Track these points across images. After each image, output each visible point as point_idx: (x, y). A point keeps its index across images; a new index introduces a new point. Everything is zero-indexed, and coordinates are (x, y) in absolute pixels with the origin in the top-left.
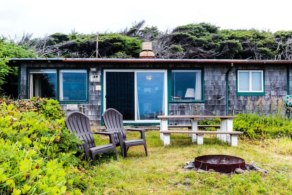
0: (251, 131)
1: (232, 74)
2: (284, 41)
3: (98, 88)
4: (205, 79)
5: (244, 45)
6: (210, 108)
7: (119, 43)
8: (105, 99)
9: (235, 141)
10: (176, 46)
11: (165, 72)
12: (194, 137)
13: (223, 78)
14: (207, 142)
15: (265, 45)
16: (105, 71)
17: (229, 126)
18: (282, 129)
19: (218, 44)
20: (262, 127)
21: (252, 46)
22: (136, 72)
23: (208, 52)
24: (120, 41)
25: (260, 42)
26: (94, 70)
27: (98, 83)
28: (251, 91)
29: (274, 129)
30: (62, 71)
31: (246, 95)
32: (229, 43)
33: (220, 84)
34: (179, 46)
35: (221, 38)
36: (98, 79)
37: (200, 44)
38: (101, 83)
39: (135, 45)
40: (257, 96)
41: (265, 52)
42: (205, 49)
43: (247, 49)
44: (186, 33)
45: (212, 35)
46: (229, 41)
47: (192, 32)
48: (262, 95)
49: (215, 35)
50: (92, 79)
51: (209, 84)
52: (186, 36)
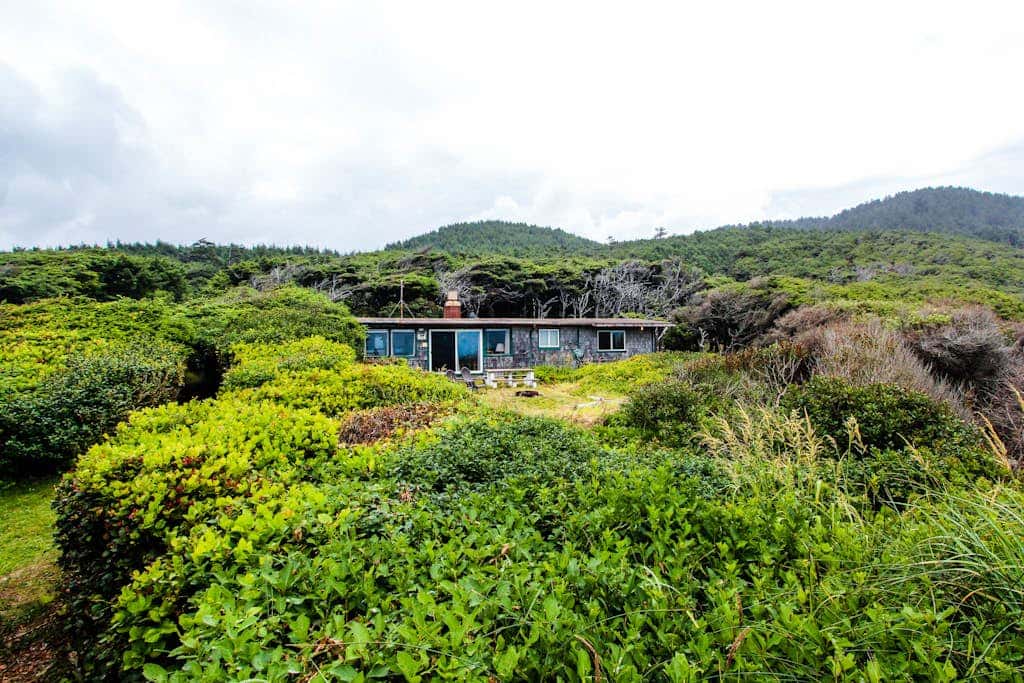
0: (547, 378)
1: (534, 332)
2: (593, 275)
3: (425, 345)
4: (513, 336)
5: (549, 284)
6: (517, 361)
7: (418, 288)
8: (430, 355)
9: (535, 384)
10: (477, 288)
11: (481, 331)
12: (510, 383)
13: (527, 336)
14: (518, 386)
15: (572, 283)
16: (430, 331)
17: (531, 376)
18: (567, 376)
19: (521, 284)
20: (555, 376)
21: (558, 285)
22: (457, 331)
23: (511, 293)
24: (418, 284)
25: (567, 279)
26: (421, 330)
27: (424, 341)
28: (549, 346)
29: (562, 377)
30: (392, 331)
31: (545, 349)
32: (532, 284)
33: (525, 340)
34: (480, 288)
35: (525, 276)
36: (425, 338)
37: (502, 284)
38: (427, 341)
39: (432, 286)
40: (554, 350)
41: (572, 290)
42: (507, 289)
43: (552, 288)
44: (488, 272)
45: (515, 273)
46: (534, 280)
47: (494, 269)
48: (558, 349)
49: (519, 273)
50: (419, 337)
51: (516, 340)
52: (487, 275)
